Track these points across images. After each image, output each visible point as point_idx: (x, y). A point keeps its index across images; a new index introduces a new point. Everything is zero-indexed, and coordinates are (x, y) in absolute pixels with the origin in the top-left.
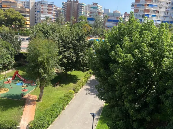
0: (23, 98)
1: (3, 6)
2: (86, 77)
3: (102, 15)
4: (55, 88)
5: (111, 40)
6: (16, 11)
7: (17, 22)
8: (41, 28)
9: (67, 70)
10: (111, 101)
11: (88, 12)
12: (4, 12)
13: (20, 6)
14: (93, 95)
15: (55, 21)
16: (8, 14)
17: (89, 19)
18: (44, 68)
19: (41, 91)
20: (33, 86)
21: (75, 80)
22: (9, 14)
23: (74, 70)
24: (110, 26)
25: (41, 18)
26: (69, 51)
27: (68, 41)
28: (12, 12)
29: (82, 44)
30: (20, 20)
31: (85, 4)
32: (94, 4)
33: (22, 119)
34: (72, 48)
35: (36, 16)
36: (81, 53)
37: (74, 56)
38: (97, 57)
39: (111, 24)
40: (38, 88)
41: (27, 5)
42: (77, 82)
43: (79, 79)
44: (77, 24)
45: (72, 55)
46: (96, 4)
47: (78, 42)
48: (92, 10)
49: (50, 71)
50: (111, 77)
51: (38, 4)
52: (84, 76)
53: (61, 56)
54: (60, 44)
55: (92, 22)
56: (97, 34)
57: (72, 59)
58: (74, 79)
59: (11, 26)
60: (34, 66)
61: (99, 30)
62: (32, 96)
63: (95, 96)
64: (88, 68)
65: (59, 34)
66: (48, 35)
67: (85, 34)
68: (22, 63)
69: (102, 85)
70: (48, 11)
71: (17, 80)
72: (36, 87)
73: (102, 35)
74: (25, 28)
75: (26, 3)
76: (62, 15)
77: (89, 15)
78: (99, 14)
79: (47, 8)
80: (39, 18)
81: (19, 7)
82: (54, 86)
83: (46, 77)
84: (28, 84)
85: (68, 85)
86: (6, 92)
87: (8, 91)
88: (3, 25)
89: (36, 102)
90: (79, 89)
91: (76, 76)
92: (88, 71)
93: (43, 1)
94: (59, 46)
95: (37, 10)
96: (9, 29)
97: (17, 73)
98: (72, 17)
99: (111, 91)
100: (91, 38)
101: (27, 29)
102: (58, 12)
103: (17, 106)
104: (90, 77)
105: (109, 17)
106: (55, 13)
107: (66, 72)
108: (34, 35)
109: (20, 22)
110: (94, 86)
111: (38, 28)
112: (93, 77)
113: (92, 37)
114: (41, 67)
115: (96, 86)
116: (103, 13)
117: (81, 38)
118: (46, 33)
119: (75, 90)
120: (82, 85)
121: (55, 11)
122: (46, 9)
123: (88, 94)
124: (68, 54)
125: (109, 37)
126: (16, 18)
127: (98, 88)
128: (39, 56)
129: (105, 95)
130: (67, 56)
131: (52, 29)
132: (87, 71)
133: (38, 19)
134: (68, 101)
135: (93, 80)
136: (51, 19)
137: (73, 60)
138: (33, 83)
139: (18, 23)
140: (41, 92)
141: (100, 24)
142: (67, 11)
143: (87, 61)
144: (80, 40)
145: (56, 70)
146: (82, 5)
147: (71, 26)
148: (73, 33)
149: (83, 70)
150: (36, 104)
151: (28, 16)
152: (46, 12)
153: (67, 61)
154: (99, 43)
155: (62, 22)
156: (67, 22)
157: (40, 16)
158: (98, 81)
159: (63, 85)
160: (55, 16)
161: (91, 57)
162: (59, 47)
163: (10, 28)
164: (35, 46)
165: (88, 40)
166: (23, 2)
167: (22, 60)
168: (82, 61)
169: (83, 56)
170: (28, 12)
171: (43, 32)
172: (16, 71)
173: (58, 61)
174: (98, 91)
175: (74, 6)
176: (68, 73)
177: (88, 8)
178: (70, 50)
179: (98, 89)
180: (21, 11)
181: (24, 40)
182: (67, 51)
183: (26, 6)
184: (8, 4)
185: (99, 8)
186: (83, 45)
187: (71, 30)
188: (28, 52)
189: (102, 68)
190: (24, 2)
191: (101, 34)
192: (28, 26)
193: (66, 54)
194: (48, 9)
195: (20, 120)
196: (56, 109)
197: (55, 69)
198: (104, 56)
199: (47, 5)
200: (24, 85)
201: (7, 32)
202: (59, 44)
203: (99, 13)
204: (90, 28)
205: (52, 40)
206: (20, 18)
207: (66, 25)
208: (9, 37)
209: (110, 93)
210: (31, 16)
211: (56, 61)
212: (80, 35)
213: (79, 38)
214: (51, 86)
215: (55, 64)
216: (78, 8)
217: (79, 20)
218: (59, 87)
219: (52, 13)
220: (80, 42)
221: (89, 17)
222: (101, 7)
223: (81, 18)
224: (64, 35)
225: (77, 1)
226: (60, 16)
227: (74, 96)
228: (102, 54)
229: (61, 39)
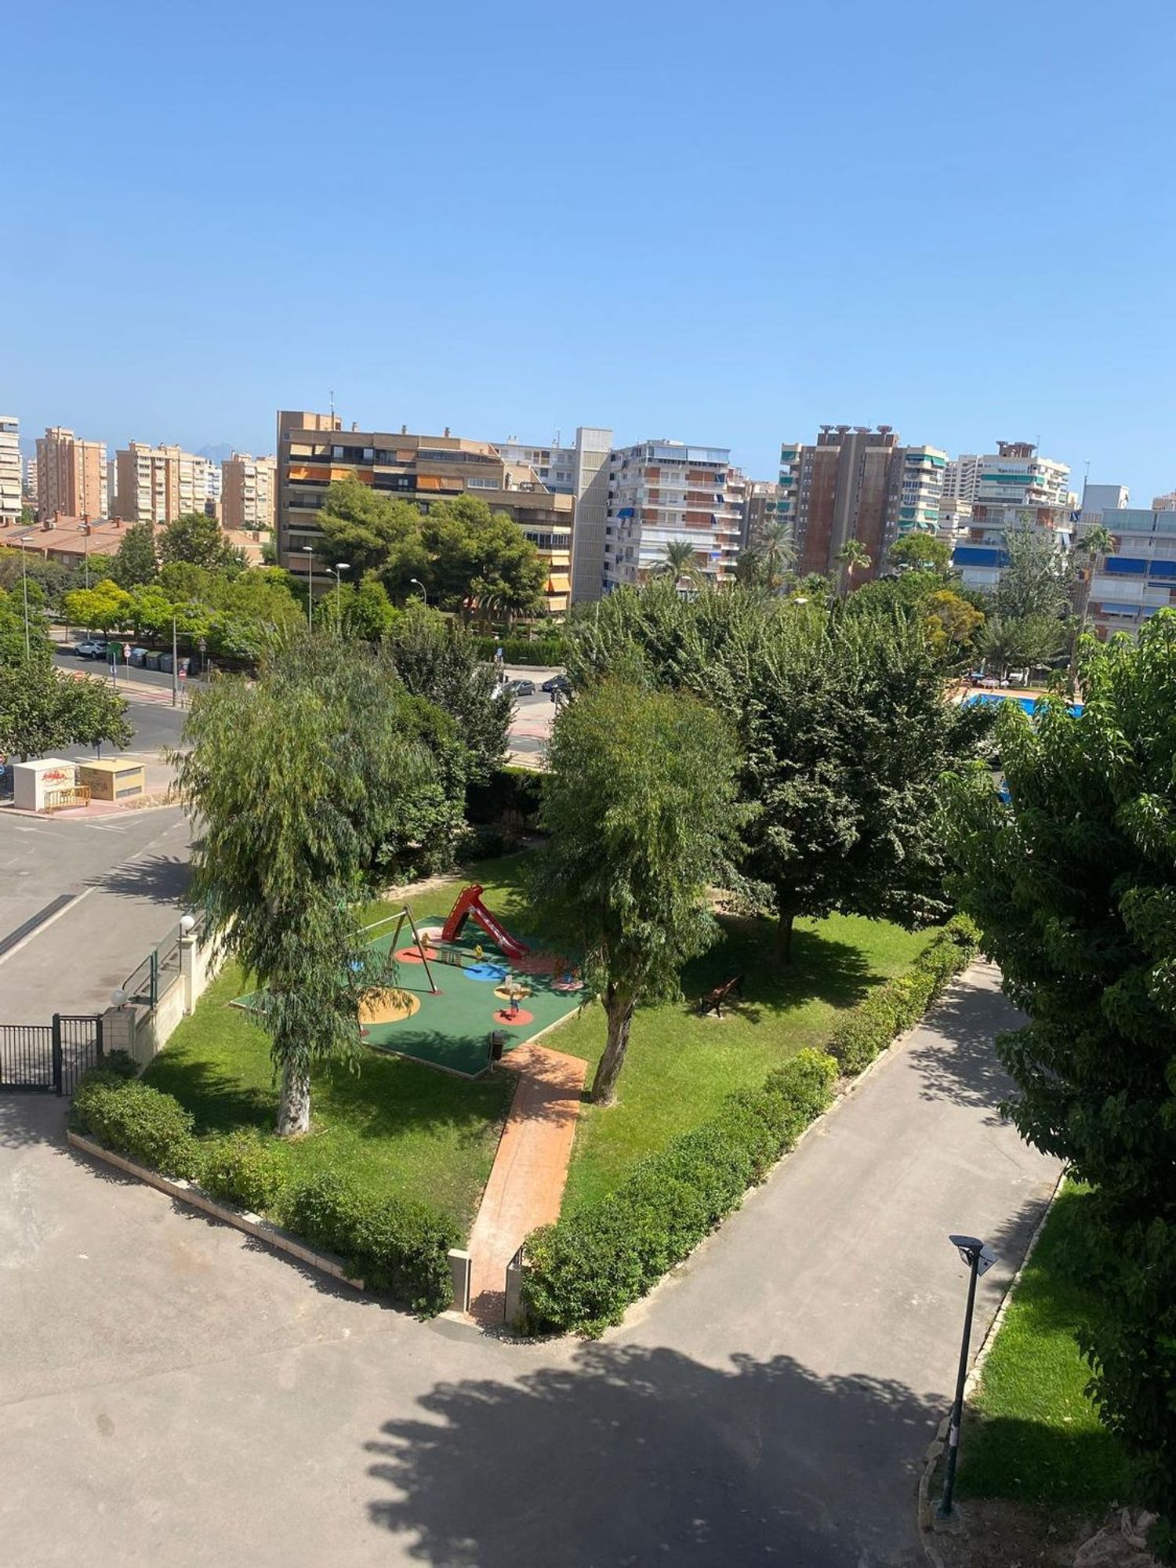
0: (499, 1069)
1: (421, 483)
2: (926, 969)
3: (1065, 530)
4: (705, 1021)
5: (1132, 705)
6: (493, 512)
7: (494, 582)
8: (637, 614)
9: (789, 903)
10: (1122, 1167)
11: (964, 510)
12: (421, 519)
13: (518, 476)
14: (974, 1103)
15: (728, 570)
16: (443, 533)
17: (964, 556)
18: (640, 884)
19: (613, 1033)
20: (564, 993)
21: (846, 978)
22: (450, 527)
23: (844, 911)
24: (1119, 607)
25: (642, 556)
26: (812, 774)
27: (807, 704)
28: (471, 518)
29: (911, 727)
30: (509, 569)
31: (941, 455)
32: (1005, 450)
33: (488, 1204)
34: (836, 755)
35: (611, 539)
36: (900, 790)
37: (846, 813)
38: (1024, 826)
39: (1131, 589)
40: (597, 1011)
41: (560, 476)
42: (863, 995)
43: (877, 981)
44: (877, 588)
45: (832, 800)
46: (1025, 450)
47: (877, 715)
48: (991, 493)
49: (678, 899)
50: (1123, 987)
51: (625, 465)
52: (914, 957)
53: (752, 810)
54: (755, 723)
55: (986, 579)
56: (1020, 664)
57: (827, 833)
58: (837, 976)
59: (461, 601)
60: (582, 861)
61: (1041, 630)
62: (554, 1057)
63: (991, 1112)
64: (942, 906)
65: (752, 661)
66: (679, 663)
67: (931, 660)
68: (507, 835)
69: (1051, 1041)
70: (689, 505)
71: (473, 947)
72: (584, 1003)
74: (540, 616)
75: (553, 459)
76: (776, 535)
77: (966, 531)
78: (1040, 523)
79: (684, 486)
80: (629, 554)
81: (515, 488)
82: (701, 1011)
83: (648, 939)
84: (537, 978)
85: (794, 1010)
86: (401, 1015)
87: (414, 1009)
88: (413, 599)
89: (576, 1103)
90: (871, 1049)
91: (852, 951)
92: (942, 922)
93: (661, 445)
94: (744, 737)
95: (618, 504)
96: (448, 621)
97: (472, 898)
98: (848, 543)
99: (1123, 1095)
100: (975, 685)
101: (549, 622)
102: (753, 509)
103: (462, 1120)
104: (959, 969)
105: (1119, 540)
106: (732, 523)
107: (787, 919)
108: (592, 663)
109: (514, 582)
110: (985, 1042)
111: (618, 617)
112: (983, 975)
113: (984, 682)
114: (623, 870)
115: (1007, 1040)
116: (1075, 516)
117: (902, 690)
118: (663, 651)
119: (846, 1055)
120: (893, 1024)
121: (734, 507)
122: (674, 493)
123: (941, 1094)
124: (802, 795)
125: (1125, 688)
126: (491, 557)
127: (1017, 1058)
128: (613, 798)
129: (1077, 1115)
130: (796, 809)
131: (703, 626)
132: (935, 923)
133: (619, 559)
134: (789, 1123)
135: (983, 993)
136: (703, 558)
137: (837, 836)
138: (564, 972)
139: (502, 584)
140: (617, 1039)
141: (1050, 589)
142: (813, 504)
143: (941, 850)
144: (894, 698)
145: (718, 899)
146: (920, 458)
147: (835, 606)
148: (848, 654)
149: (903, 917)
150: (578, 1118)
151: (562, 542)
152: (673, 516)
153: (793, 840)
154: (1043, 728)
155: (776, 578)
156: (812, 575)
157: (638, 542)
158: (1023, 1003)
159: (758, 1006)
160: (732, 539)
161: (975, 824)
162: (747, 747)
163: (450, 615)
164: (597, 732)
165: (957, 700)
166: (536, 455)
167: (512, 816)
168: (901, 853)
169: (910, 815)
170: (564, 518)
171: (649, 645)
172: (466, 884)
173: (735, 836)
174: (1022, 1078)
175: (860, 472)
176: (801, 923)
177: (959, 478)
178: (821, 766)
179: (1021, 1062)
180: (521, 510)
181: (526, 690)
182: (801, 772)
183: (552, 479)
184: (450, 468)
185: (1047, 477)
186: (915, 734)
187: (831, 632)
188: (553, 767)
189: (1061, 916)
190: (546, 454)
191: (1053, 665)
192: (557, 604)
193: (789, 793)
194: (690, 497)
195: (473, 1212)
196: (704, 1169)
197: (711, 894)
198: (1076, 827)
199: (683, 471)
200: (509, 978)
201: (432, 641)
202: (743, 724)
203: (1044, 513)
204: (969, 616)
205: (701, 695)
206: (514, 553)
207: (801, 600)
208: (447, 674)
209: (1114, 1104)
210: (579, 545)
211: (723, 838)
212: (898, 665)
213: (891, 687)
214: (683, 1006)
215: (715, 855)
216: (887, 483)
217: (896, 564)
218: (729, 1016)
219: (713, 520)
220: (899, 716)
221: (967, 541)
222: (1062, 468)
223: (909, 547)
224: (781, 668)
225: (884, 437)
226: (767, 538)
227: (832, 1098)
228: (1061, 807)
229: (763, 694)
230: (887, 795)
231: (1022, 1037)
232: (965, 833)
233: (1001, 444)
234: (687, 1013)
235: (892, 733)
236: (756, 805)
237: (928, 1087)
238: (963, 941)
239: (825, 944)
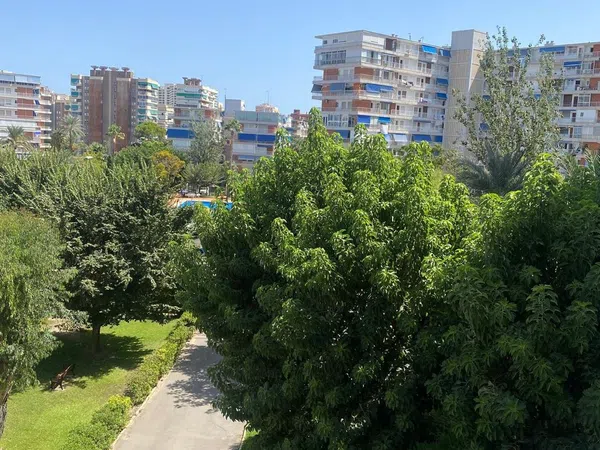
2: (174, 341)
3: (219, 120)
4: (54, 393)
5: (253, 202)
9: (97, 320)
10: (268, 419)
11: (170, 110)
14: (201, 405)
15: (46, 141)
17: (172, 133)
18: (6, 322)
21: (132, 354)
23: (127, 320)
24: (246, 156)
26: (104, 249)
27: (97, 212)
29: (153, 220)
31: (156, 83)
32: (187, 82)
34: (116, 238)
36: (152, 253)
37: (124, 267)
38: (211, 264)
39: (250, 148)
42: (141, 361)
43: (148, 352)
44: (130, 150)
45: (116, 261)
46: (196, 82)
47: (136, 215)
48: (182, 102)
49: (30, 326)
50: (262, 333)
52: (166, 336)
53: (71, 272)
54: (69, 225)
55: (184, 144)
56: (205, 185)
57: (114, 279)
58: (127, 354)
61: (214, 167)
63: (210, 407)
64: (178, 308)
65: (64, 191)
66: (20, 194)
67: (160, 185)
69: (232, 366)
70: (19, 106)
73: (222, 185)
76: (72, 122)
77: (172, 120)
78: (207, 117)
79: (16, 96)
82: (52, 388)
83: (13, 354)
85: (105, 376)
90: (148, 389)
91: (134, 339)
92: (178, 316)
94: (63, 233)
98: (112, 127)
99: (266, 384)
100: (184, 196)
102: (57, 110)
104: (188, 338)
105: (243, 125)
106: (46, 115)
107: (97, 328)
110: (204, 372)
112: (199, 339)
113: (189, 195)
115: (212, 369)
116: (222, 114)
117: (147, 201)
118: (10, 188)
119: (134, 395)
120: (158, 373)
121: (46, 107)
122: (9, 99)
123: (185, 404)
124: (99, 261)
125: (249, 194)
127: (218, 377)
129: (247, 399)
130: (97, 269)
131: (34, 172)
132: (174, 318)
134: (107, 437)
135: (201, 348)
136: (30, 135)
137: (120, 280)
141: (214, 149)
142: (91, 106)
144: (143, 205)
145: (56, 324)
146: (146, 84)
147: (108, 159)
149: (158, 318)
152: (9, 111)
153: (96, 285)
154: (215, 216)
155: (74, 145)
156: (94, 144)
158: (218, 349)
159: (84, 378)
160: (47, 124)
161: (188, 265)
162: (64, 238)
165: (174, 205)
168: (155, 284)
169: (157, 265)
173: (62, 288)
174: (221, 386)
175: (115, 90)
176: (105, 330)
177: (166, 95)
178: (108, 245)
179: (220, 379)
182: (97, 249)
185: (208, 95)
186: (156, 223)
187: (107, 172)
189: (231, 304)
191: (219, 185)
193: (92, 261)
194: (18, 101)
197: (51, 322)
198: (233, 261)
199: (13, 87)
202: (62, 226)
203: (208, 112)
204: (178, 163)
205: (35, 212)
207: (88, 157)
209: (263, 390)
211: (56, 290)
212: (144, 188)
213: (142, 200)
214: (39, 387)
215: (51, 300)
216: (130, 96)
217: (139, 137)
218: (68, 387)
219: (34, 114)
220: (146, 214)
221: (173, 126)
222: (214, 91)
223: (144, 129)
224: (80, 193)
225: (125, 73)
226: (67, 124)
227: (129, 418)
228: (227, 251)
229: (72, 209)
230: (144, 255)
231: (219, 366)
232: (184, 271)
233: (185, 79)
234: (43, 391)
235: (144, 224)
236: (74, 270)
237: (177, 402)
238: (189, 324)
239: (119, 339)
